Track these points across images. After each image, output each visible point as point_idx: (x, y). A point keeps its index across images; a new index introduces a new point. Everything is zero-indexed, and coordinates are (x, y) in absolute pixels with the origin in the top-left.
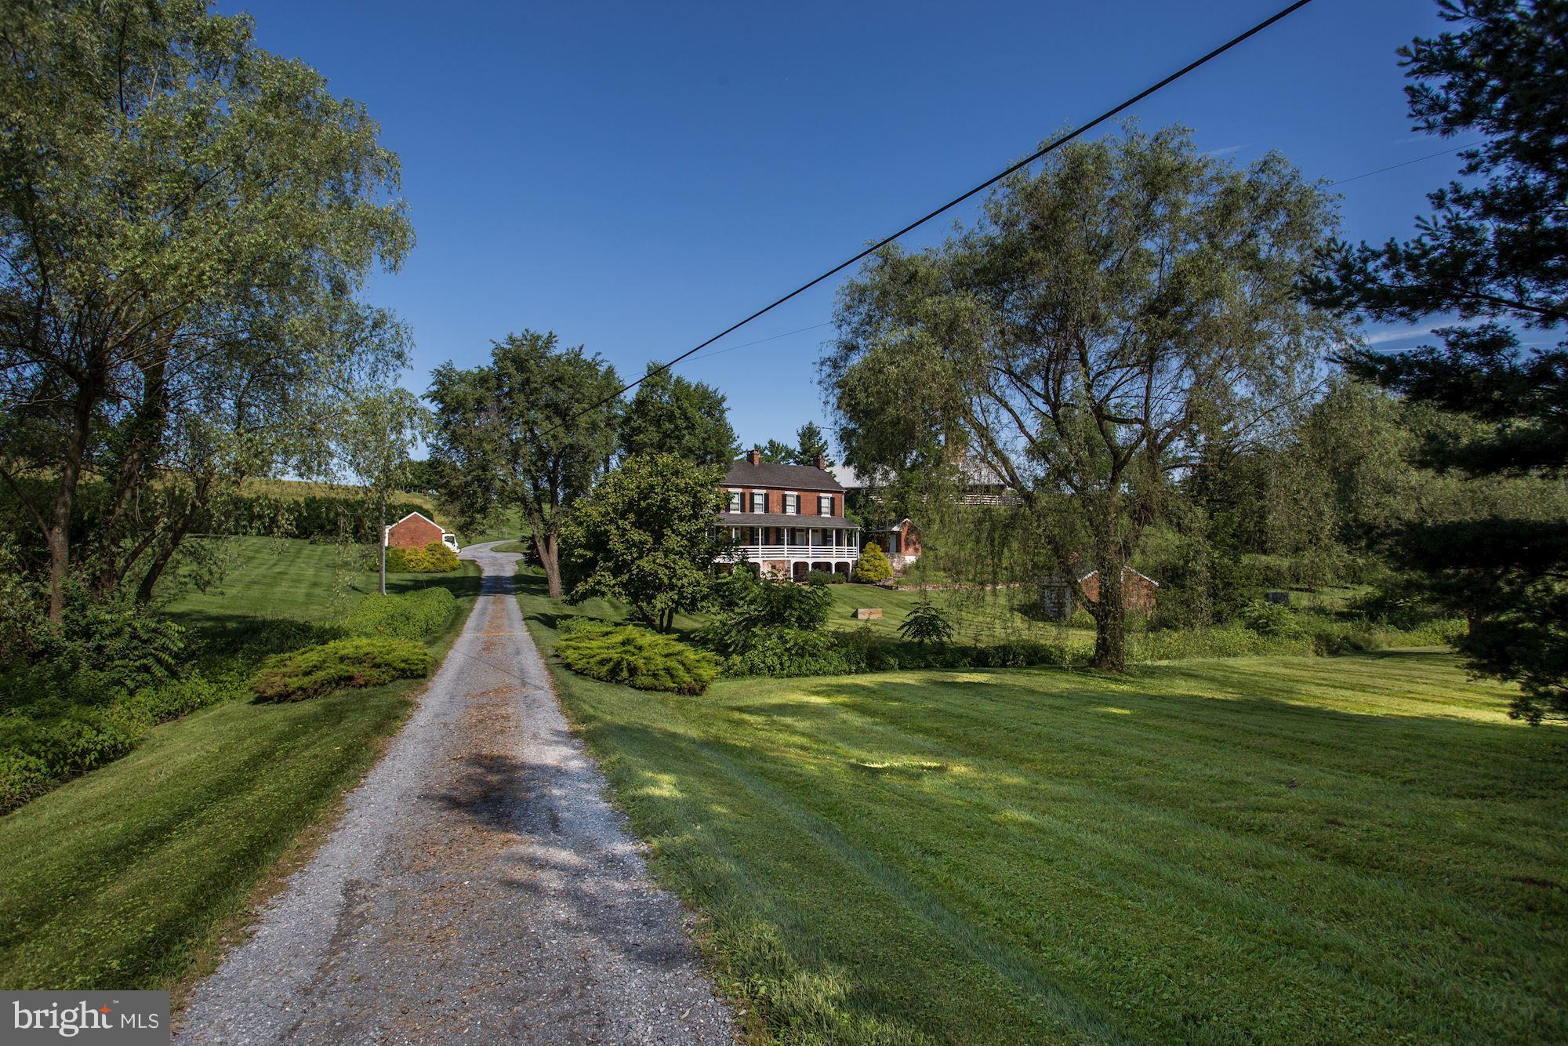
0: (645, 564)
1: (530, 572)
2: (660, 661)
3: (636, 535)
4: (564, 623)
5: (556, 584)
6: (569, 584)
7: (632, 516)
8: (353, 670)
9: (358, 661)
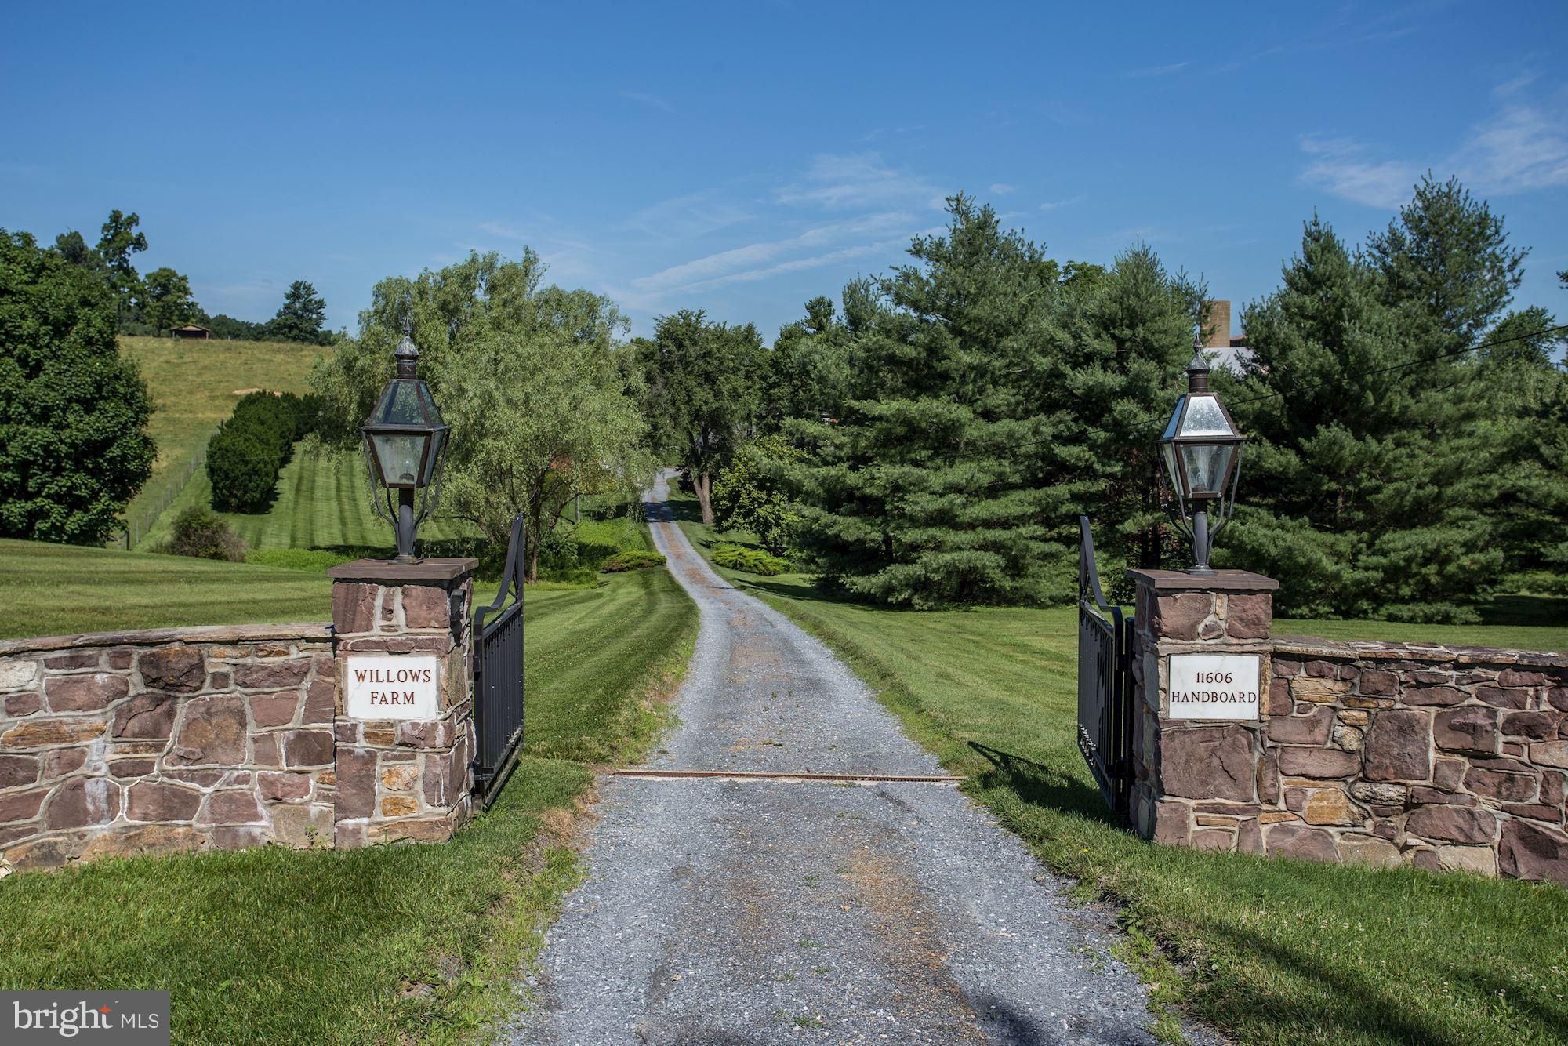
0: (761, 512)
1: (683, 498)
2: (752, 562)
3: (755, 494)
4: (715, 546)
5: (708, 514)
6: (718, 521)
7: (755, 483)
8: (643, 561)
9: (644, 558)
